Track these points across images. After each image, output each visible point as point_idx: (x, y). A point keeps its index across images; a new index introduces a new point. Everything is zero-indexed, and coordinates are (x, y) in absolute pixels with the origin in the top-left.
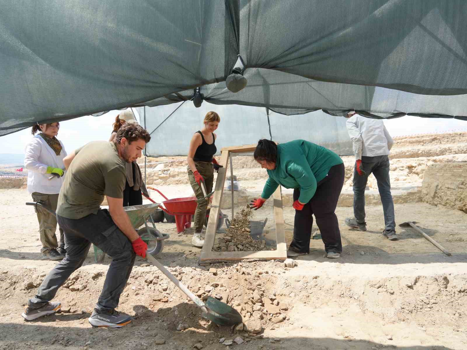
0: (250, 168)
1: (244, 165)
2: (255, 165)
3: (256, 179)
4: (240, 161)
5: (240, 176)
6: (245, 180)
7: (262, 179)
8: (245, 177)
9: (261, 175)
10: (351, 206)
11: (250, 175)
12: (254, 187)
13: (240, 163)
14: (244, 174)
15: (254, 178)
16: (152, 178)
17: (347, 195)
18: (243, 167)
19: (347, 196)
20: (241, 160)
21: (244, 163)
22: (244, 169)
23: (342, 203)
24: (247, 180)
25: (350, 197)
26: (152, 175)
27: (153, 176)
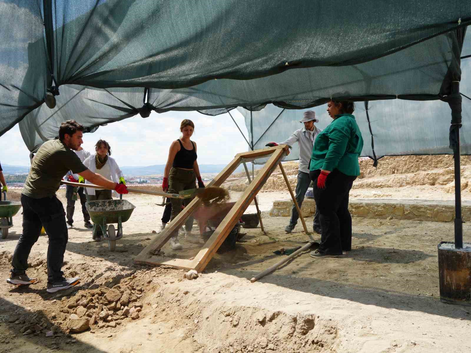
0: (402, 173)
1: (395, 171)
2: (408, 170)
3: (401, 186)
4: (390, 166)
5: (382, 183)
6: (388, 187)
7: (408, 186)
8: (389, 183)
9: (407, 182)
10: (449, 222)
11: (394, 182)
12: (391, 195)
13: (390, 168)
14: (387, 181)
15: (398, 185)
16: (293, 185)
17: (443, 207)
18: (394, 173)
19: (444, 209)
20: (391, 164)
21: (394, 168)
22: (394, 175)
23: (436, 217)
24: (390, 187)
25: (448, 210)
26: (294, 181)
27: (294, 183)
